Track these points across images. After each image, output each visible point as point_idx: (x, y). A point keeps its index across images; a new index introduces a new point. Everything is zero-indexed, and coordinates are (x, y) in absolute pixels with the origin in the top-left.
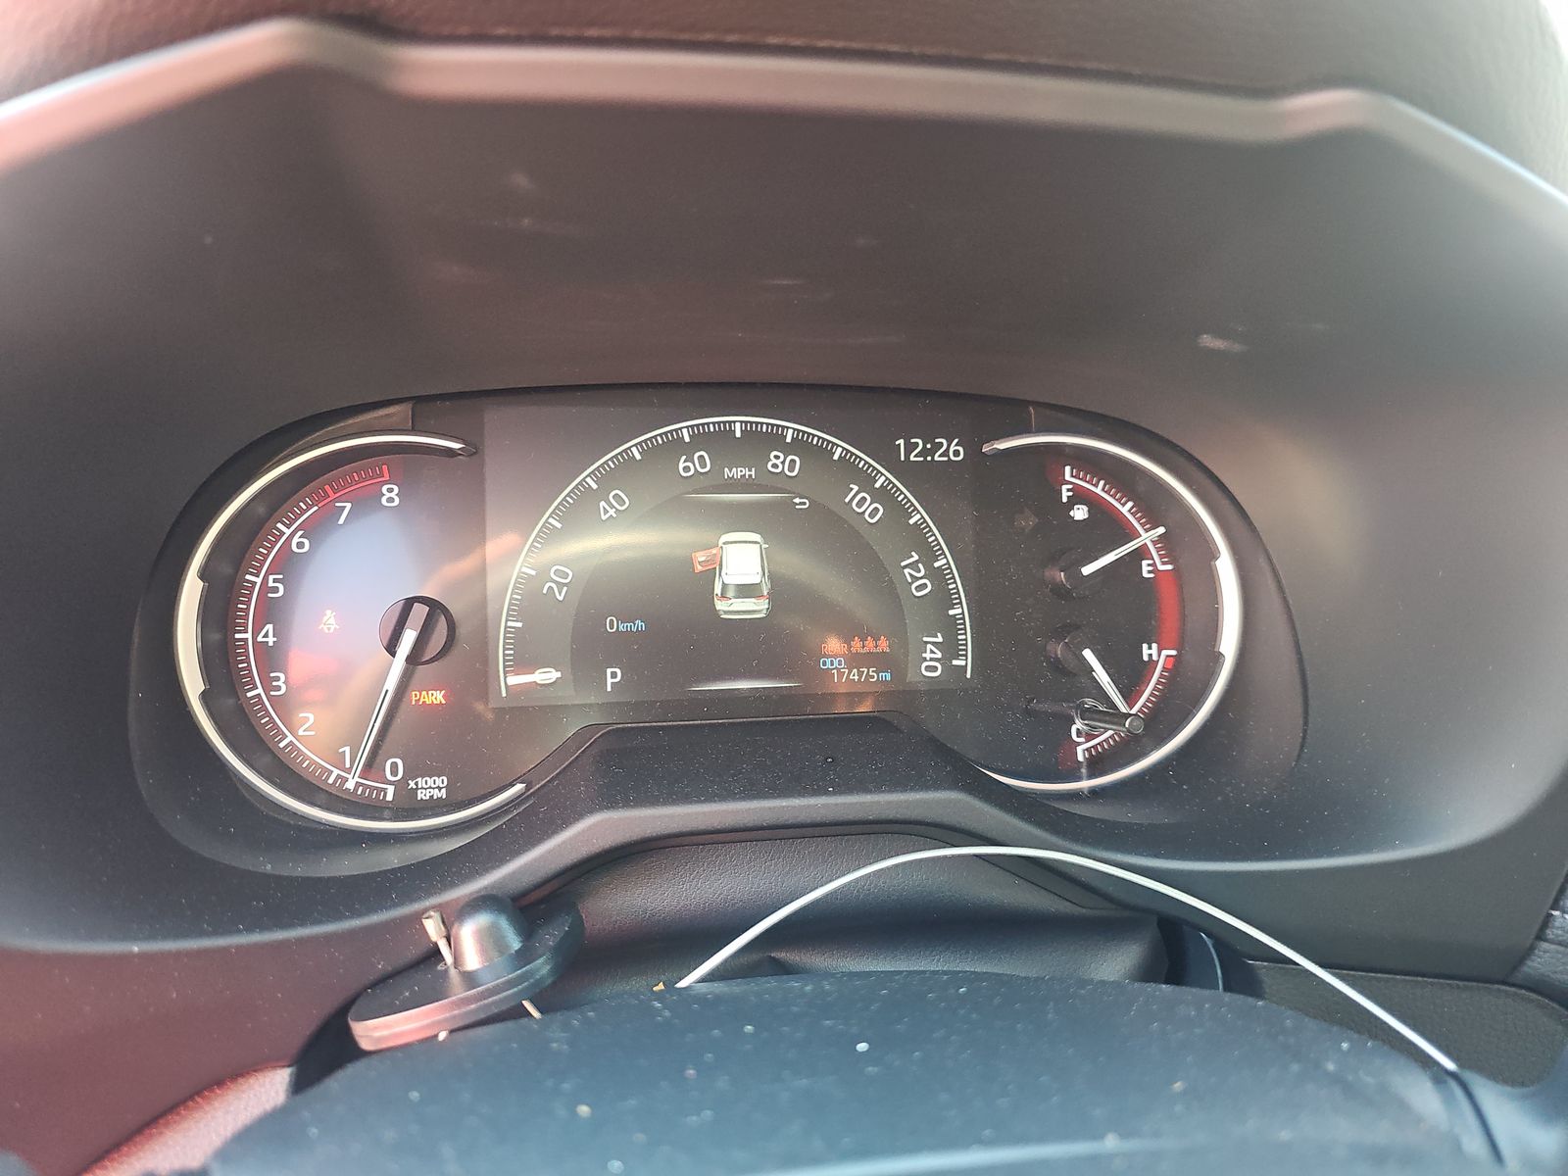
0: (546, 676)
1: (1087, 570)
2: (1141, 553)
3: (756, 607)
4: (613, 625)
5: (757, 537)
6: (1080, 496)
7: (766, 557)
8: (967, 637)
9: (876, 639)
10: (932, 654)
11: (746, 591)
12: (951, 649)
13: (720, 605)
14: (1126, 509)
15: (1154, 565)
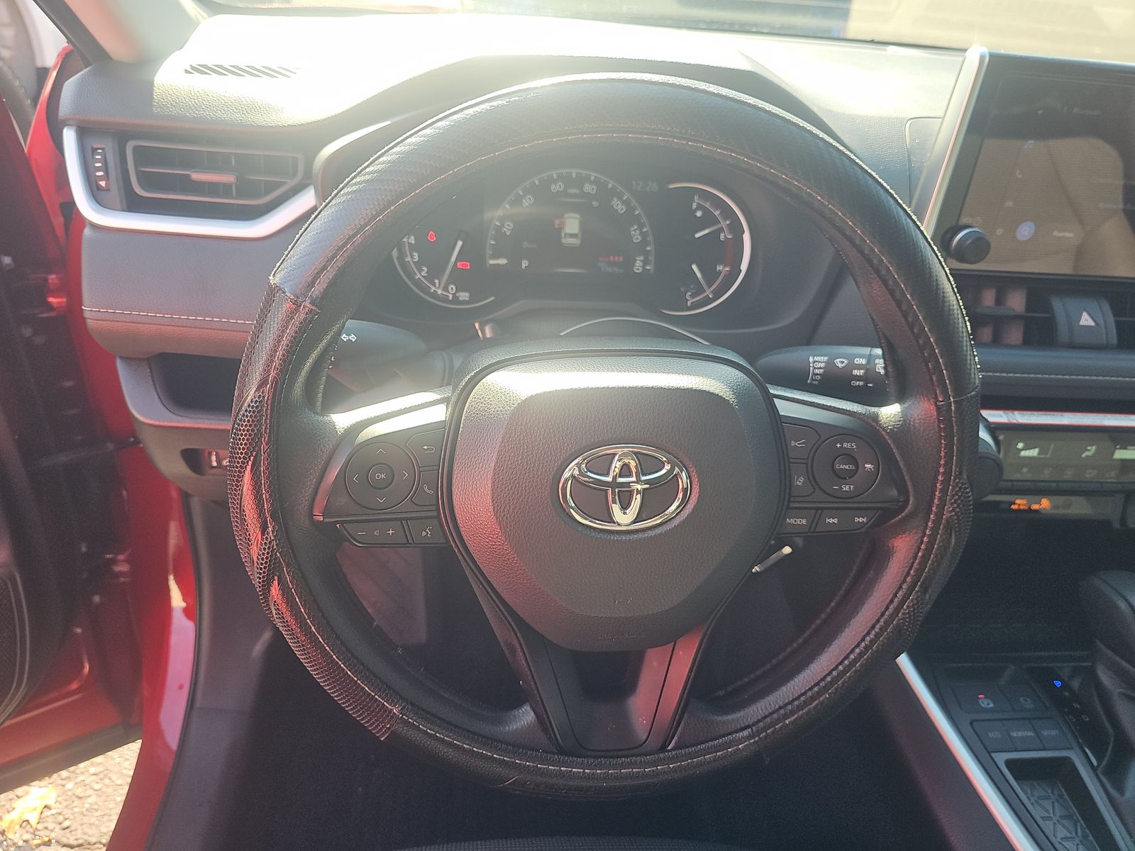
0: (503, 261)
1: (697, 235)
2: (721, 230)
3: (574, 241)
4: (526, 245)
5: (577, 216)
6: (700, 207)
7: (581, 223)
8: (652, 258)
9: (619, 256)
10: (639, 264)
11: (572, 236)
12: (645, 262)
13: (564, 241)
14: (717, 213)
15: (725, 235)
